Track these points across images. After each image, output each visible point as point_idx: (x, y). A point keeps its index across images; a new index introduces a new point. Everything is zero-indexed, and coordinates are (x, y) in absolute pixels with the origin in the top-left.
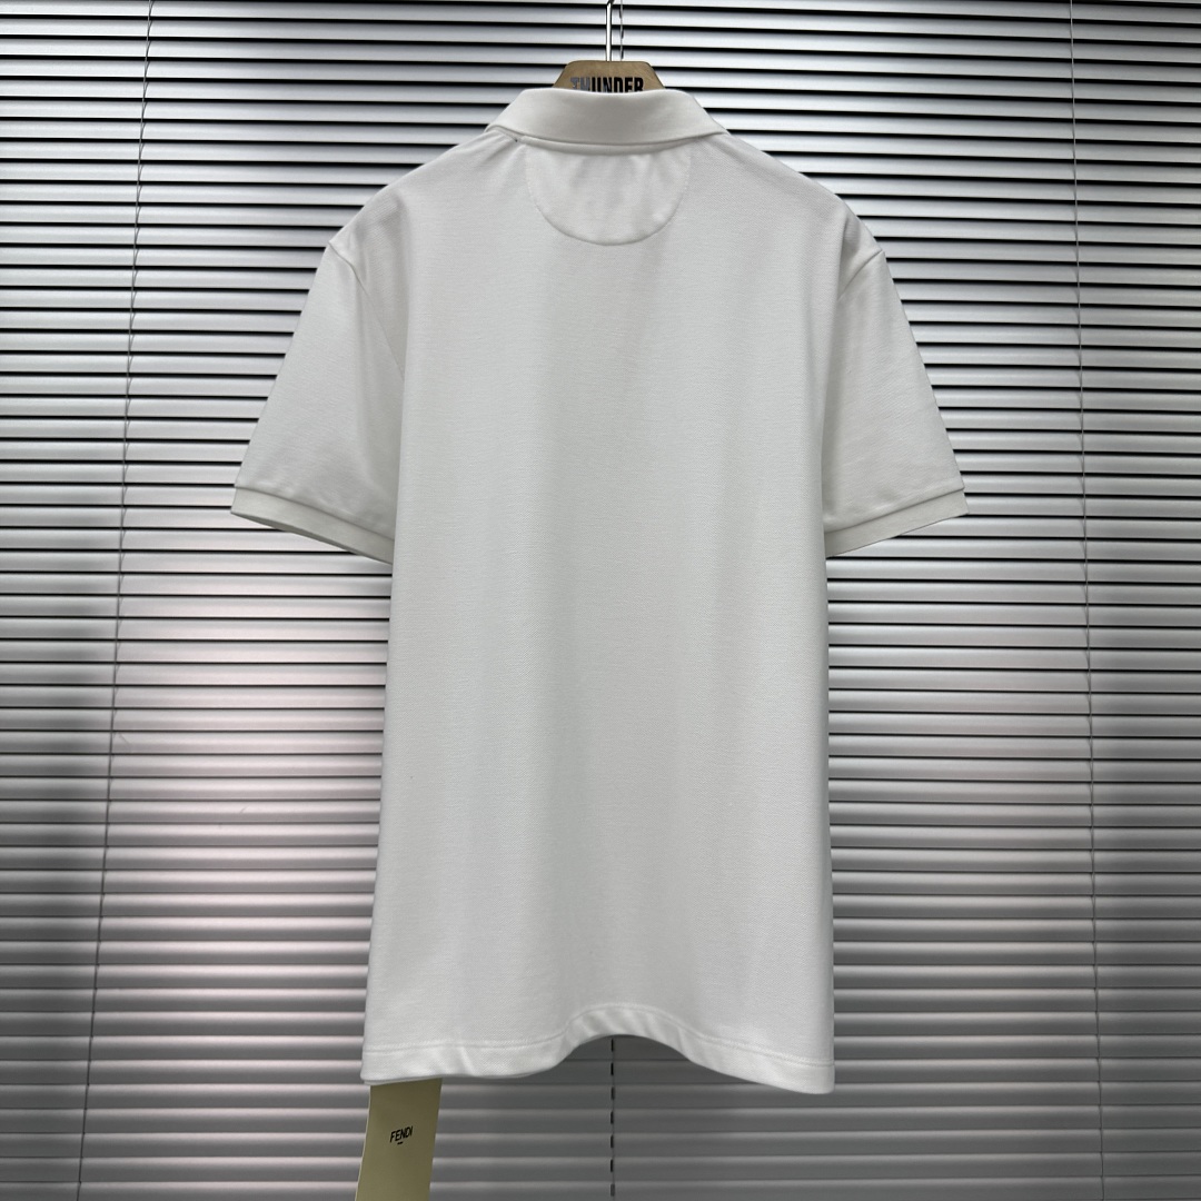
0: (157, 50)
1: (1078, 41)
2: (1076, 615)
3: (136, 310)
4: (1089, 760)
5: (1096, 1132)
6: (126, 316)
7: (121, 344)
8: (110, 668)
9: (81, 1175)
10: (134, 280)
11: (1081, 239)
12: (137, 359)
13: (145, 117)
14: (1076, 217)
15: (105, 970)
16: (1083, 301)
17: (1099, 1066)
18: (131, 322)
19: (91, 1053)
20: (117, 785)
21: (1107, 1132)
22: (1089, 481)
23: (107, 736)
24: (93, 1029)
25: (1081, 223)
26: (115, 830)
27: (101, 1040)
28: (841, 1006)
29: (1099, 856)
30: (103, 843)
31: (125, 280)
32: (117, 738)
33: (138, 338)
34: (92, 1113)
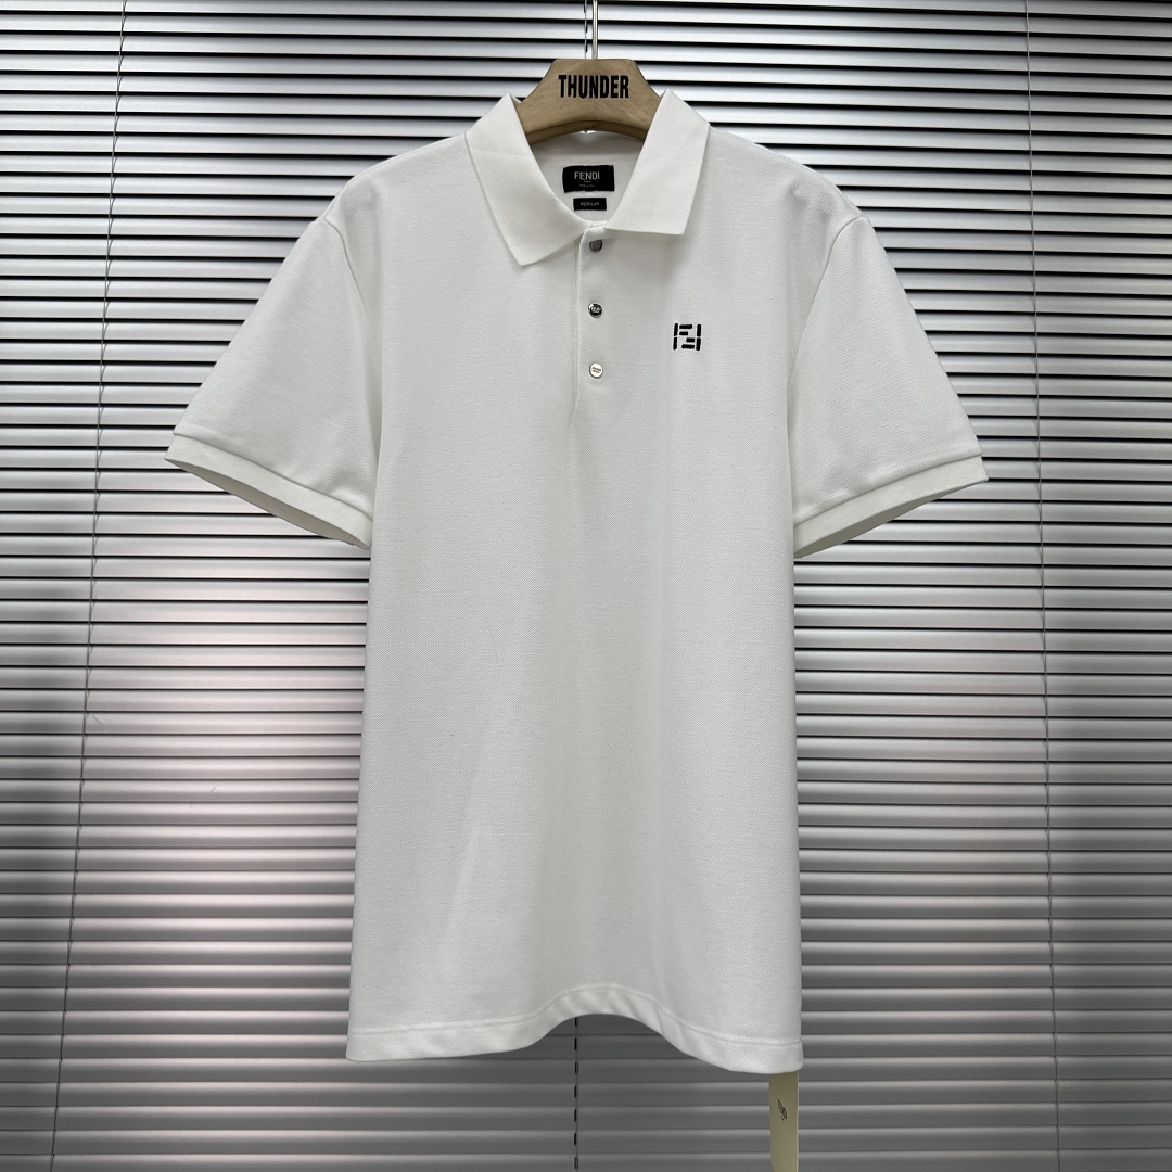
0: (131, 45)
1: (1034, 35)
2: (1032, 597)
3: (110, 300)
4: (1045, 740)
5: (1052, 1106)
6: (100, 305)
7: (96, 332)
8: (84, 650)
9: (54, 1147)
10: (108, 270)
11: (1036, 229)
12: (110, 347)
13: (119, 110)
14: (1032, 207)
15: (78, 946)
16: (1038, 289)
17: (1055, 1041)
18: (105, 311)
19: (64, 1028)
20: (90, 764)
21: (1062, 1106)
22: (1045, 466)
23: (81, 716)
24: (66, 1004)
25: (1037, 213)
26: (88, 809)
27: (74, 1015)
28: (808, 982)
29: (1054, 834)
30: (76, 822)
31: (99, 269)
32: (91, 718)
33: (112, 326)
34: (65, 1086)
